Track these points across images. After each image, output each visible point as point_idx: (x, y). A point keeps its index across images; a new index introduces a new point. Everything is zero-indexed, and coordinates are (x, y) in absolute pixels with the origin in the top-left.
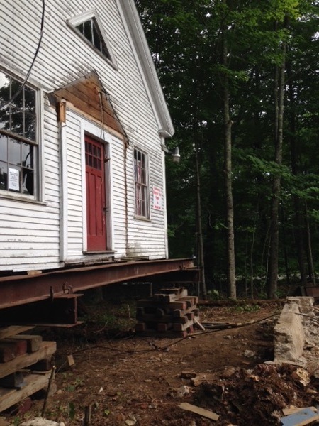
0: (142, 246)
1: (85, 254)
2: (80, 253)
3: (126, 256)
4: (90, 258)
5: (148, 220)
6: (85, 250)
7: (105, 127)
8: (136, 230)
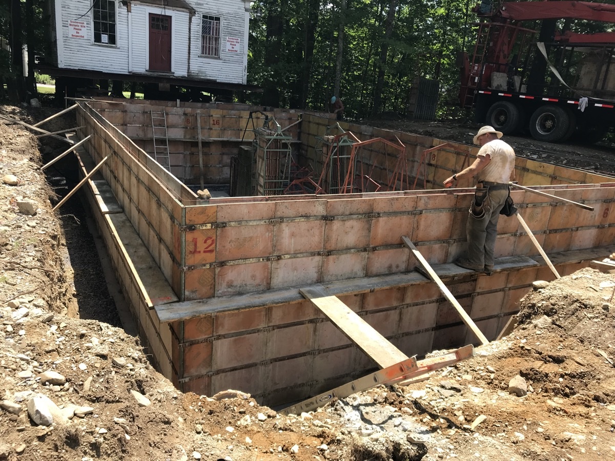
0: (207, 73)
1: (146, 71)
3: (187, 76)
4: (151, 73)
7: (166, 7)
8: (202, 64)
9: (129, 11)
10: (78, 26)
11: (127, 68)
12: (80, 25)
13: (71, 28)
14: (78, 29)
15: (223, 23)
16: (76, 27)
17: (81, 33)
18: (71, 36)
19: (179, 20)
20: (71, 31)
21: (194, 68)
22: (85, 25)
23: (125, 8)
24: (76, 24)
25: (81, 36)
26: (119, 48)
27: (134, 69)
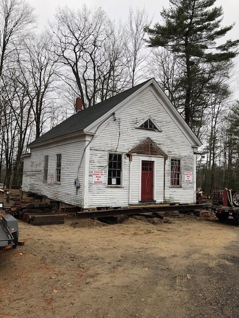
2: (138, 201)
5: (181, 187)
6: (140, 200)
9: (130, 160)
10: (99, 175)
11: (127, 202)
12: (100, 173)
13: (94, 176)
14: (99, 177)
15: (182, 163)
16: (98, 176)
17: (100, 180)
18: (94, 183)
19: (158, 163)
20: (94, 179)
21: (167, 196)
22: (103, 173)
23: (128, 158)
24: (97, 173)
25: (100, 182)
26: (123, 188)
27: (132, 202)
